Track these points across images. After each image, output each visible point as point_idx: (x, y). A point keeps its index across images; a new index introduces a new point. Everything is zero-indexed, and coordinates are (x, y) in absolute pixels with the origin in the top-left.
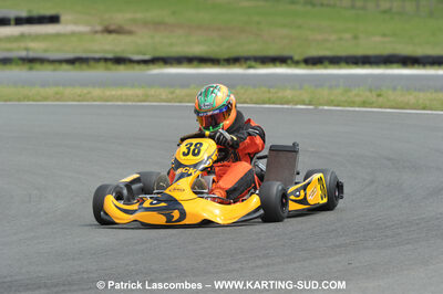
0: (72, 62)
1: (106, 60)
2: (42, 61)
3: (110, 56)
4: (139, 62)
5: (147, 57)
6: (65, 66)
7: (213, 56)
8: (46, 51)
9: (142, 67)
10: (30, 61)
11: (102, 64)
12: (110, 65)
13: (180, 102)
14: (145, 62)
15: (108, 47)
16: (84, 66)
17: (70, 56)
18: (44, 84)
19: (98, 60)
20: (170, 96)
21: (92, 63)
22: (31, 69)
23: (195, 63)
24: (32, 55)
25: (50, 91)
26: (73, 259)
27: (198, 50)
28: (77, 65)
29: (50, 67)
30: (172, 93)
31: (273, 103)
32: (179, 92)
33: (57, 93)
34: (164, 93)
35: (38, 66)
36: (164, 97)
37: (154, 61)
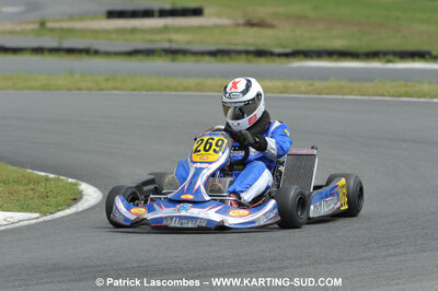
0: (214, 54)
1: (247, 53)
2: (184, 53)
3: (251, 48)
4: (280, 55)
5: (288, 50)
6: (207, 58)
7: (353, 50)
8: (188, 43)
9: (284, 60)
10: (173, 53)
11: (243, 57)
12: (251, 57)
13: (319, 94)
14: (286, 55)
15: (250, 40)
16: (226, 58)
17: (213, 48)
18: (186, 75)
19: (239, 53)
20: (309, 88)
21: (233, 55)
22: (173, 60)
23: (335, 57)
24: (174, 46)
25: (192, 82)
26: (210, 246)
27: (338, 44)
28: (219, 57)
29: (193, 58)
30: (312, 85)
31: (411, 96)
32: (318, 84)
33: (198, 84)
34: (303, 85)
35: (180, 57)
36: (303, 89)
37: (295, 54)
